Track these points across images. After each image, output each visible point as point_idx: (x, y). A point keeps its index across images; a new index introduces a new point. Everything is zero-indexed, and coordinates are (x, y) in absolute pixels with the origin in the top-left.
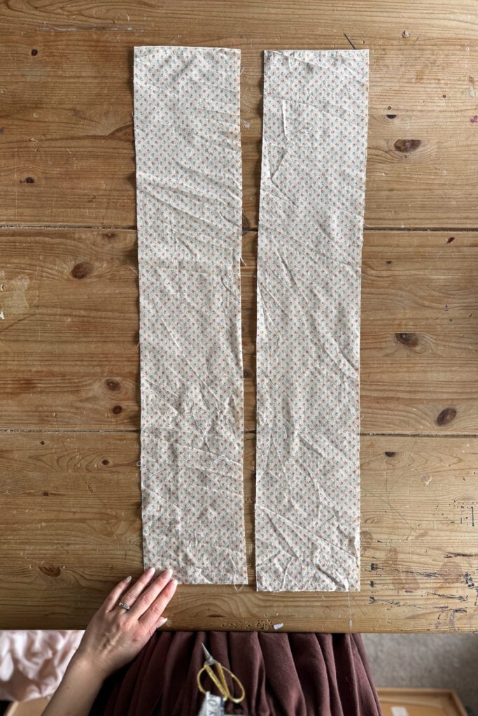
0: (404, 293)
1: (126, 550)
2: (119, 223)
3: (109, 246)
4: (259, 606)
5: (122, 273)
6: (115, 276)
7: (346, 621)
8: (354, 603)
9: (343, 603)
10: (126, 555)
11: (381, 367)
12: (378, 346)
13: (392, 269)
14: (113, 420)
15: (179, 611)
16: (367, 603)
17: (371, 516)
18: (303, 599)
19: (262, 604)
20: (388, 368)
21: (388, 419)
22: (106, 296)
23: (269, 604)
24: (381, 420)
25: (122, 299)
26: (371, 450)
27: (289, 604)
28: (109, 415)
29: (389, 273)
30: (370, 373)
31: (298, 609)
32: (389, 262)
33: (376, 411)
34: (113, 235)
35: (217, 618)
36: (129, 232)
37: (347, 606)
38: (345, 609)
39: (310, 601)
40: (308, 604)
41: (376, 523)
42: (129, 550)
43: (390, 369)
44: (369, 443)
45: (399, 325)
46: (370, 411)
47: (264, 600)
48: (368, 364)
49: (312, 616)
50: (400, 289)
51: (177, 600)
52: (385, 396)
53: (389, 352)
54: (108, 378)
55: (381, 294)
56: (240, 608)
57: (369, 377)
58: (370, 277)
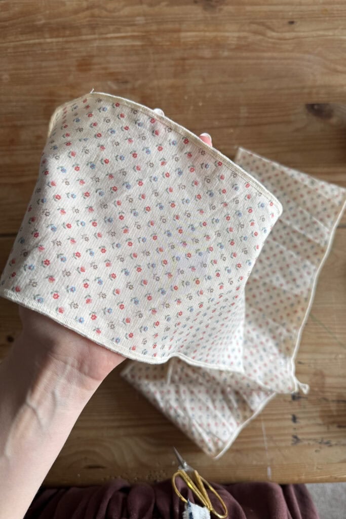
0: (312, 57)
9: (258, 445)
12: (285, 119)
13: (296, 30)
16: (290, 443)
20: (300, 145)
29: (293, 34)
32: (292, 23)
35: (97, 470)
38: (260, 453)
43: (302, 147)
45: (310, 94)
48: (274, 142)
50: (307, 52)
53: (300, 126)
55: (285, 59)
56: (126, 455)
58: (270, 40)
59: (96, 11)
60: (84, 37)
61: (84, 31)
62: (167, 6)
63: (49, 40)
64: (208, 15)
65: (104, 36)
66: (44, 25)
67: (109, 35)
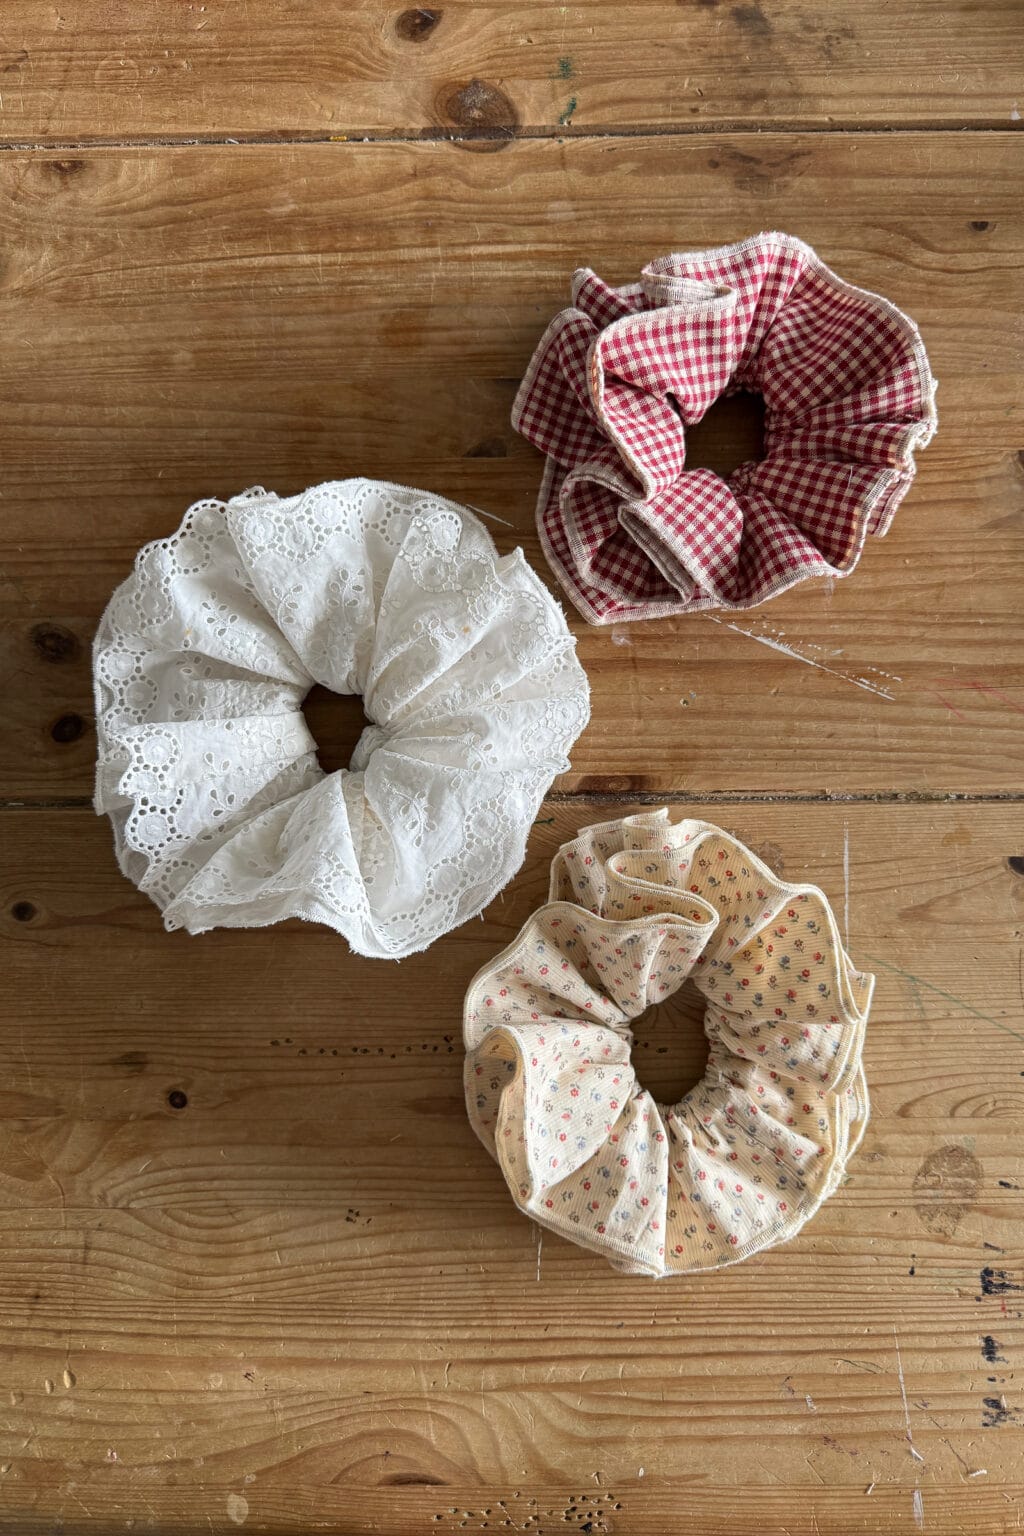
1: (87, 1231)
2: (96, 127)
3: (60, 201)
4: (572, 1440)
5: (99, 278)
6: (77, 289)
7: (900, 1494)
8: (926, 1424)
9: (886, 1423)
10: (87, 1248)
11: (981, 565)
12: (964, 491)
13: (993, 245)
14: (52, 762)
15: (274, 1461)
16: (977, 1421)
17: (971, 1092)
18: (733, 1411)
19: (583, 1430)
20: (1003, 565)
21: (1012, 741)
22: (45, 353)
23: (608, 1430)
24: (988, 746)
25: (94, 361)
26: (958, 851)
27: (683, 1429)
28: (39, 746)
29: (983, 260)
30: (943, 584)
31: (716, 1448)
32: (980, 226)
33: (972, 715)
34: (77, 166)
35: (419, 1489)
36: (127, 155)
37: (899, 1436)
38: (893, 1446)
39: (762, 1418)
40: (756, 1428)
41: (988, 1115)
42: (100, 1228)
43: (1009, 571)
44: (951, 828)
46: (949, 714)
47: (588, 1416)
48: (931, 554)
49: (771, 1479)
51: (269, 1420)
52: (999, 661)
53: (1002, 512)
54: (39, 621)
55: (961, 325)
56: (503, 1446)
57: (938, 597)
58: (921, 273)
59: (439, 183)
60: (404, 254)
61: (404, 237)
62: (635, 172)
63: (306, 259)
64: (749, 201)
65: (459, 251)
66: (292, 217)
67: (473, 251)
